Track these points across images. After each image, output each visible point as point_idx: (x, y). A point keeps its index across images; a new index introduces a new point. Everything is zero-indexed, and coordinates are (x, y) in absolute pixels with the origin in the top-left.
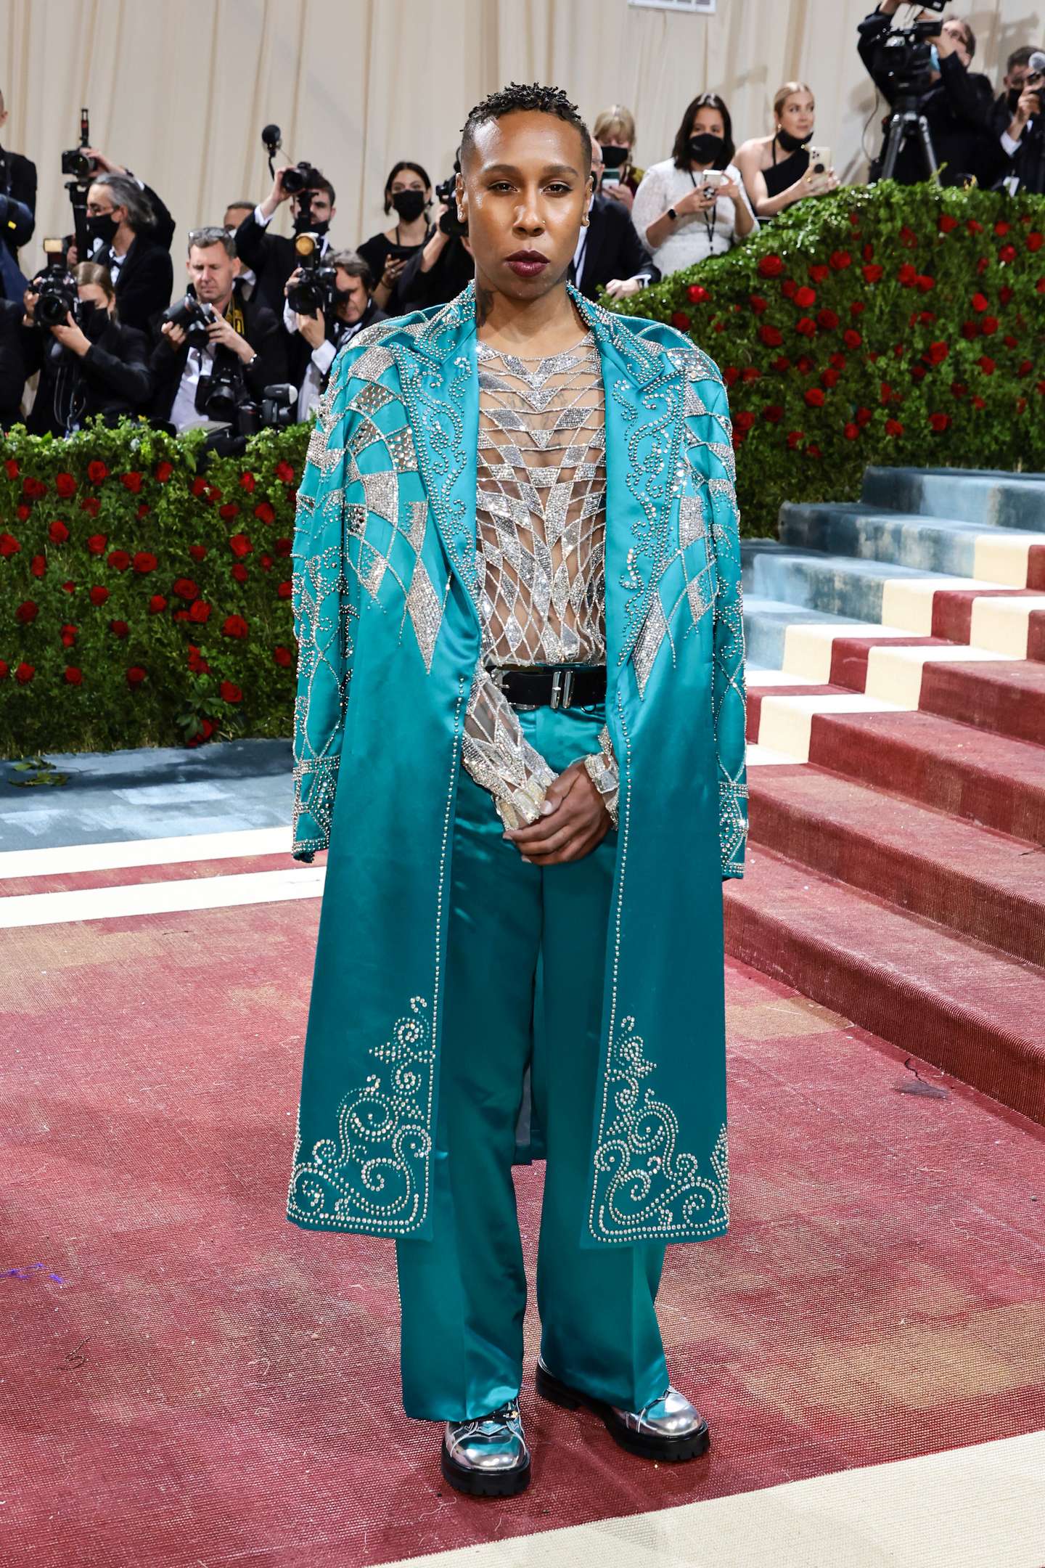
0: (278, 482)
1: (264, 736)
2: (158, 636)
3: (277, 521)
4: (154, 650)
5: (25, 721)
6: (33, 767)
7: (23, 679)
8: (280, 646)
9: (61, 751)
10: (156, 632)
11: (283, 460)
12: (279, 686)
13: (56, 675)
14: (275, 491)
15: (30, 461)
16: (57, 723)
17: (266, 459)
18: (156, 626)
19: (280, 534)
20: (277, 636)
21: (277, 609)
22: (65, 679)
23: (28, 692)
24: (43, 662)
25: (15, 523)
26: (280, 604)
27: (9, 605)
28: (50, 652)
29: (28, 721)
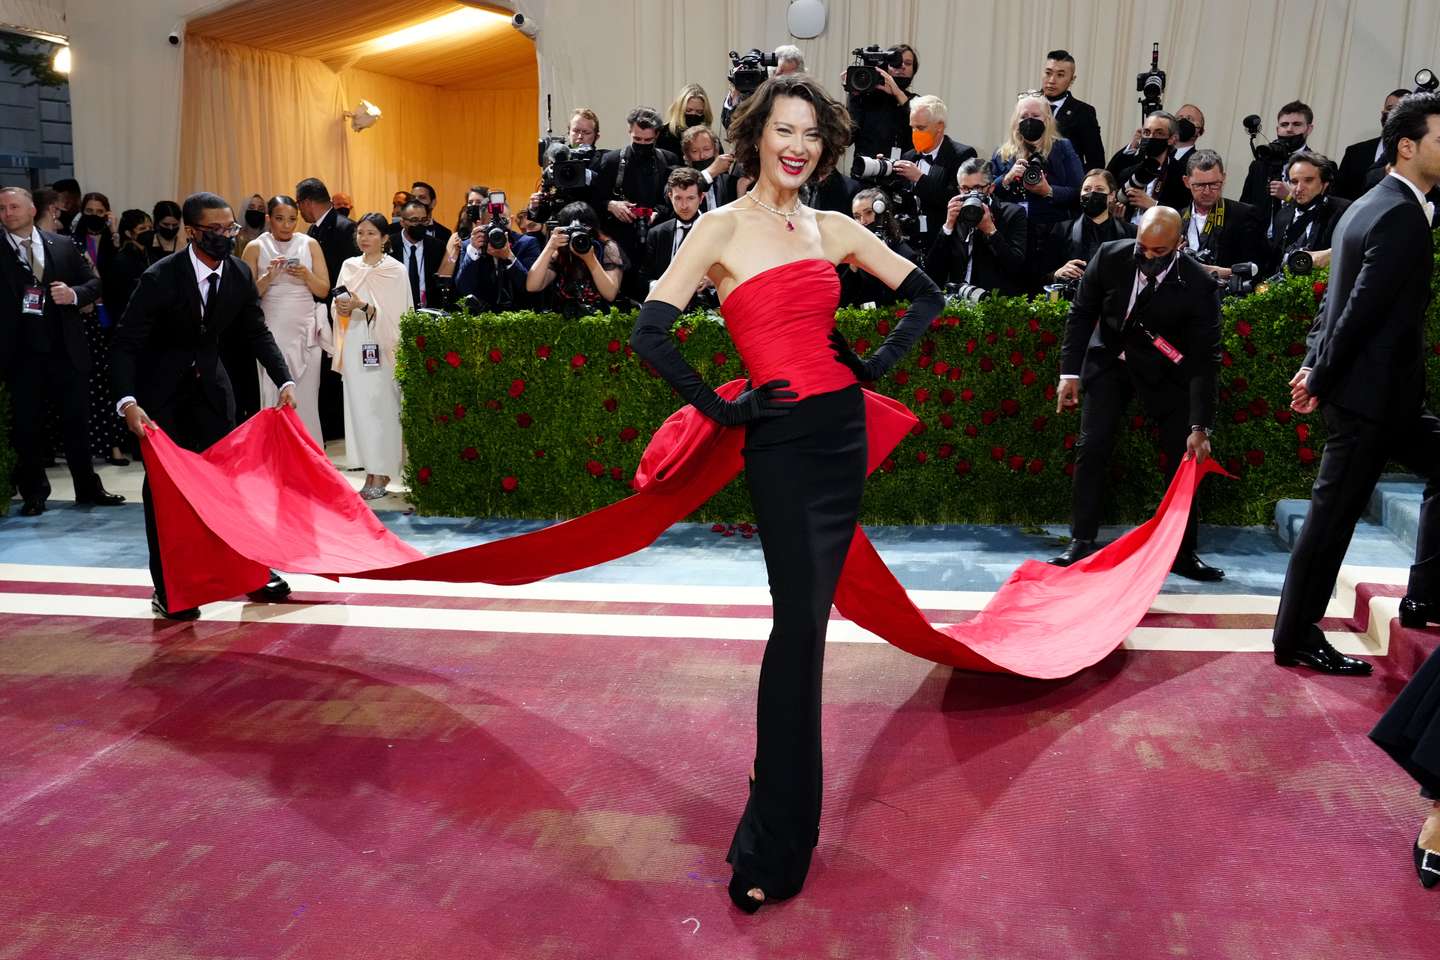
0: (1235, 335)
1: (1218, 523)
2: (1136, 445)
3: (1235, 365)
4: (1131, 455)
5: (1034, 499)
6: (1033, 532)
7: (1035, 471)
8: (1233, 457)
9: (1061, 523)
10: (1134, 442)
11: (1243, 319)
12: (1229, 487)
13: (1058, 469)
14: (1233, 343)
15: (1046, 320)
16: (1059, 503)
17: (1228, 319)
18: (1134, 439)
19: (1237, 374)
20: (1230, 450)
21: (1231, 430)
22: (1064, 471)
23: (1037, 480)
24: (1050, 460)
25: (1033, 363)
26: (1234, 426)
27: (1026, 419)
28: (1055, 452)
29: (1037, 500)
